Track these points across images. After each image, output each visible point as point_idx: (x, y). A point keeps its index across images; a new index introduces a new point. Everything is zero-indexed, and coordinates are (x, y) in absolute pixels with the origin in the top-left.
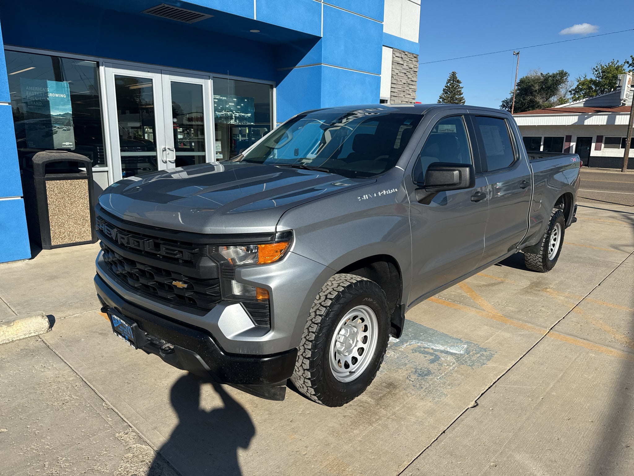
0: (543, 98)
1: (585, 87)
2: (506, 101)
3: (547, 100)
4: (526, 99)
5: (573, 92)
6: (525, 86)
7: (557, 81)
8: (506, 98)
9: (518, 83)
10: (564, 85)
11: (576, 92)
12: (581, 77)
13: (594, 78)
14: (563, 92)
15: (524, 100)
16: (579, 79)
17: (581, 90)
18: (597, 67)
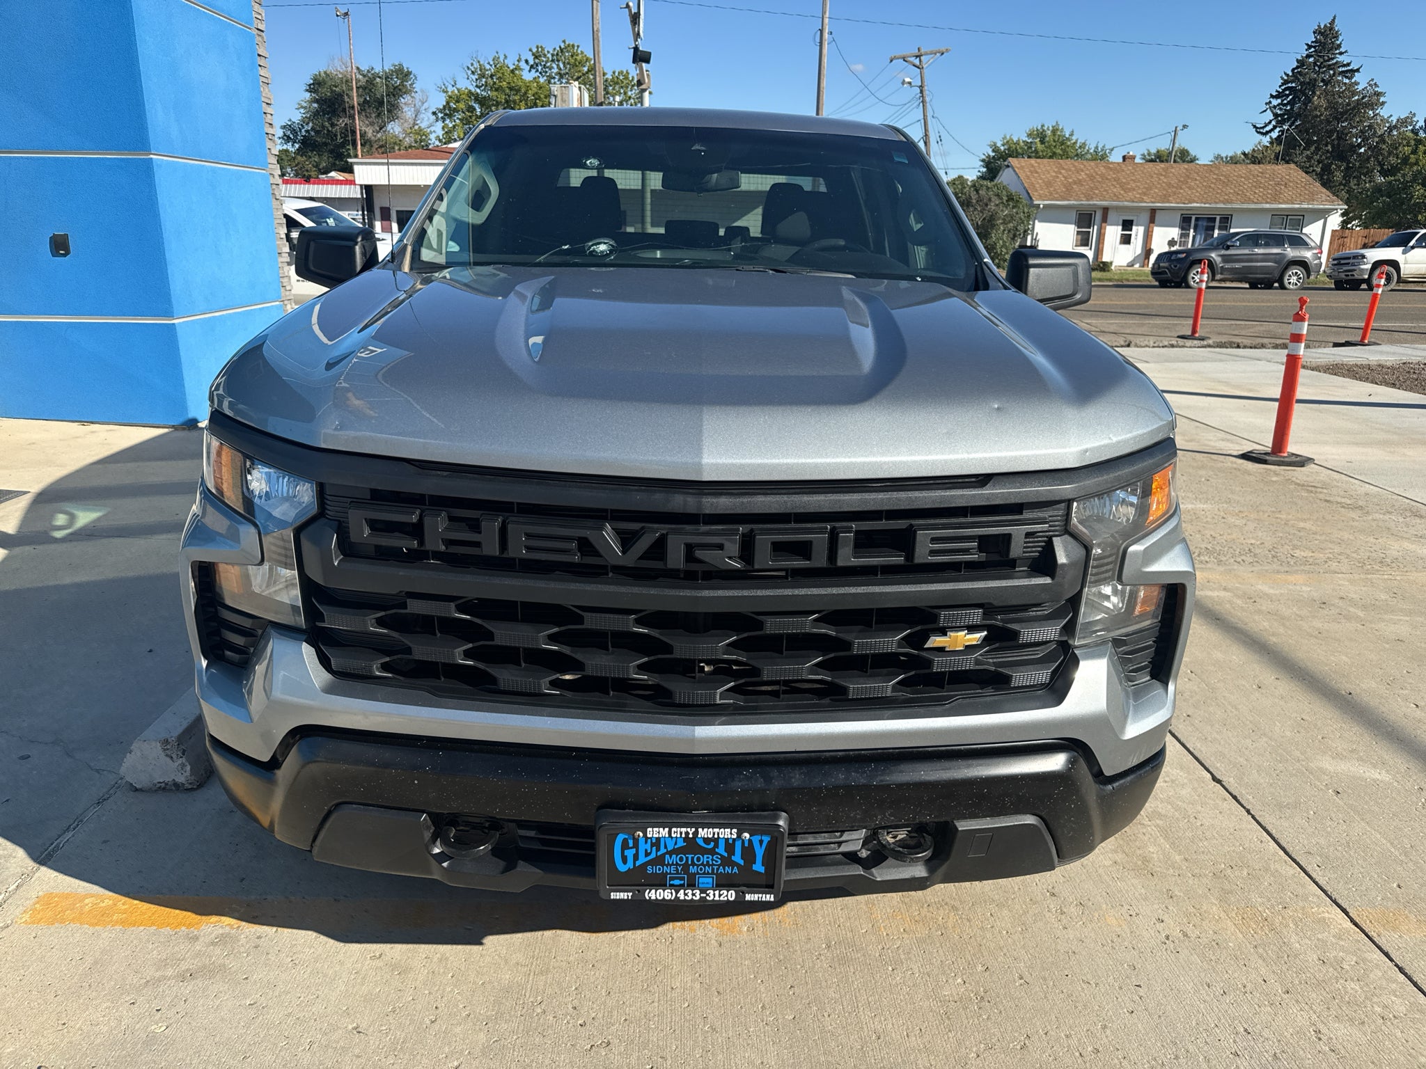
0: (372, 124)
1: (462, 106)
2: (290, 126)
3: (381, 129)
4: (337, 125)
5: (440, 115)
6: (329, 94)
7: (395, 88)
8: (290, 120)
9: (310, 85)
10: (409, 98)
11: (446, 114)
12: (447, 84)
13: (473, 89)
14: (410, 113)
15: (333, 125)
16: (443, 87)
17: (456, 110)
18: (472, 64)
